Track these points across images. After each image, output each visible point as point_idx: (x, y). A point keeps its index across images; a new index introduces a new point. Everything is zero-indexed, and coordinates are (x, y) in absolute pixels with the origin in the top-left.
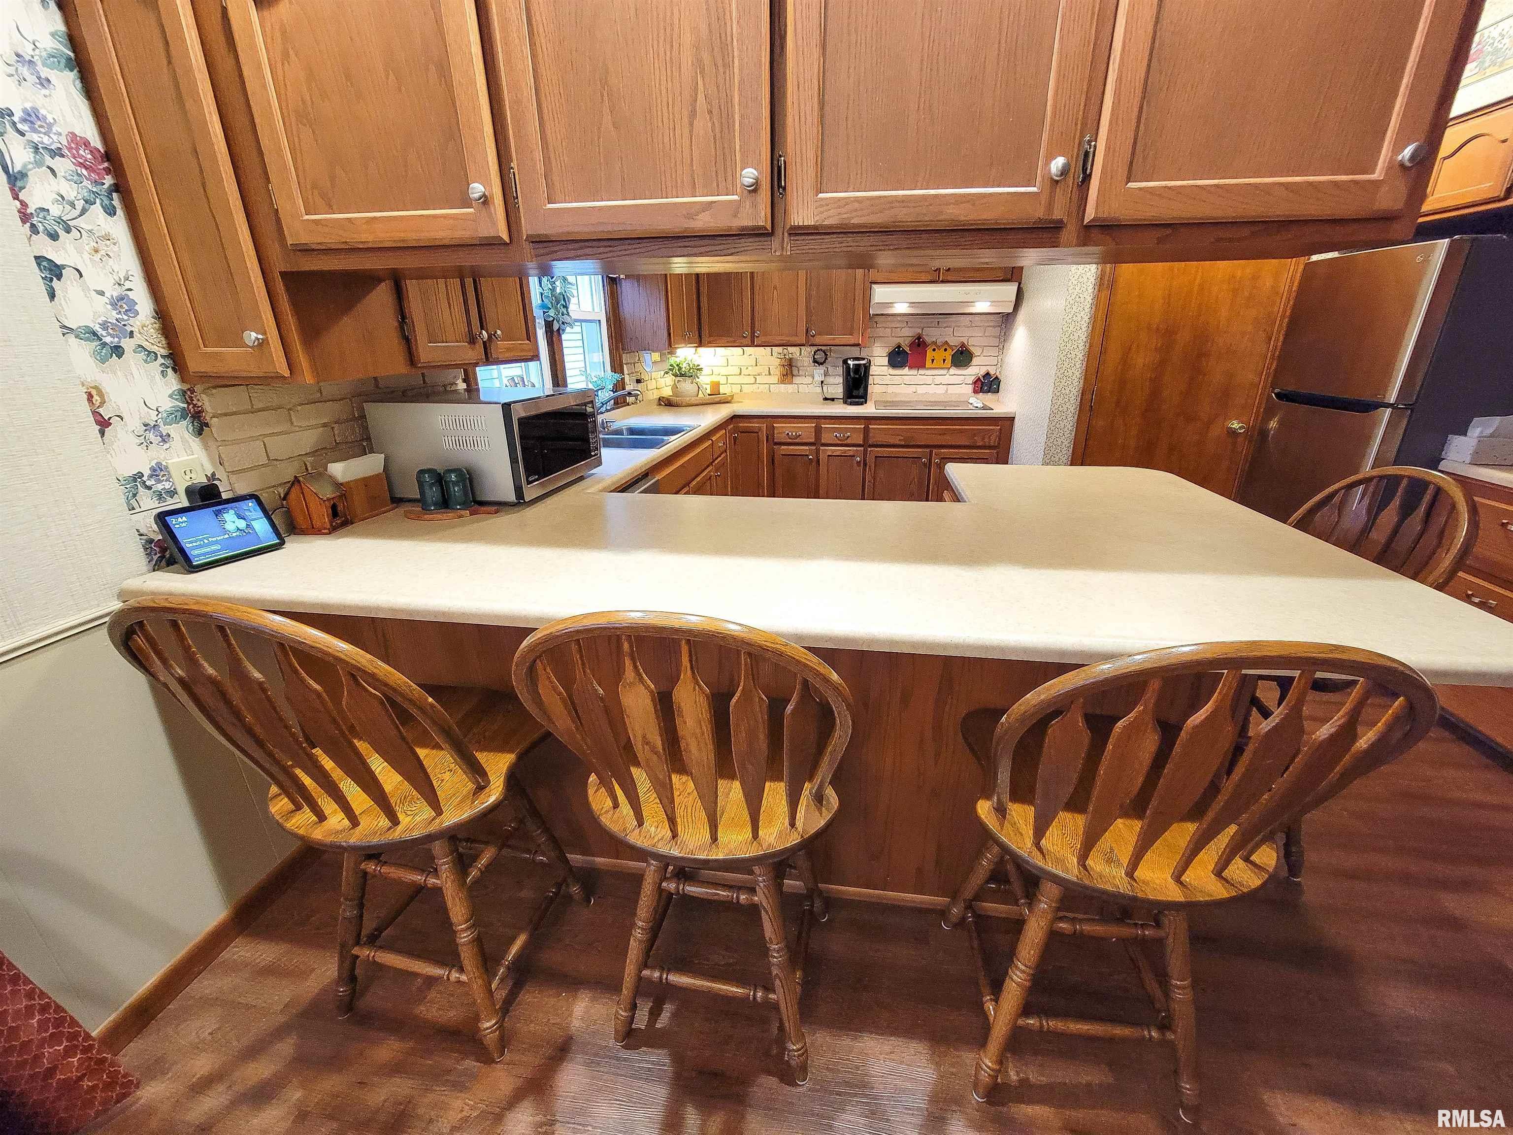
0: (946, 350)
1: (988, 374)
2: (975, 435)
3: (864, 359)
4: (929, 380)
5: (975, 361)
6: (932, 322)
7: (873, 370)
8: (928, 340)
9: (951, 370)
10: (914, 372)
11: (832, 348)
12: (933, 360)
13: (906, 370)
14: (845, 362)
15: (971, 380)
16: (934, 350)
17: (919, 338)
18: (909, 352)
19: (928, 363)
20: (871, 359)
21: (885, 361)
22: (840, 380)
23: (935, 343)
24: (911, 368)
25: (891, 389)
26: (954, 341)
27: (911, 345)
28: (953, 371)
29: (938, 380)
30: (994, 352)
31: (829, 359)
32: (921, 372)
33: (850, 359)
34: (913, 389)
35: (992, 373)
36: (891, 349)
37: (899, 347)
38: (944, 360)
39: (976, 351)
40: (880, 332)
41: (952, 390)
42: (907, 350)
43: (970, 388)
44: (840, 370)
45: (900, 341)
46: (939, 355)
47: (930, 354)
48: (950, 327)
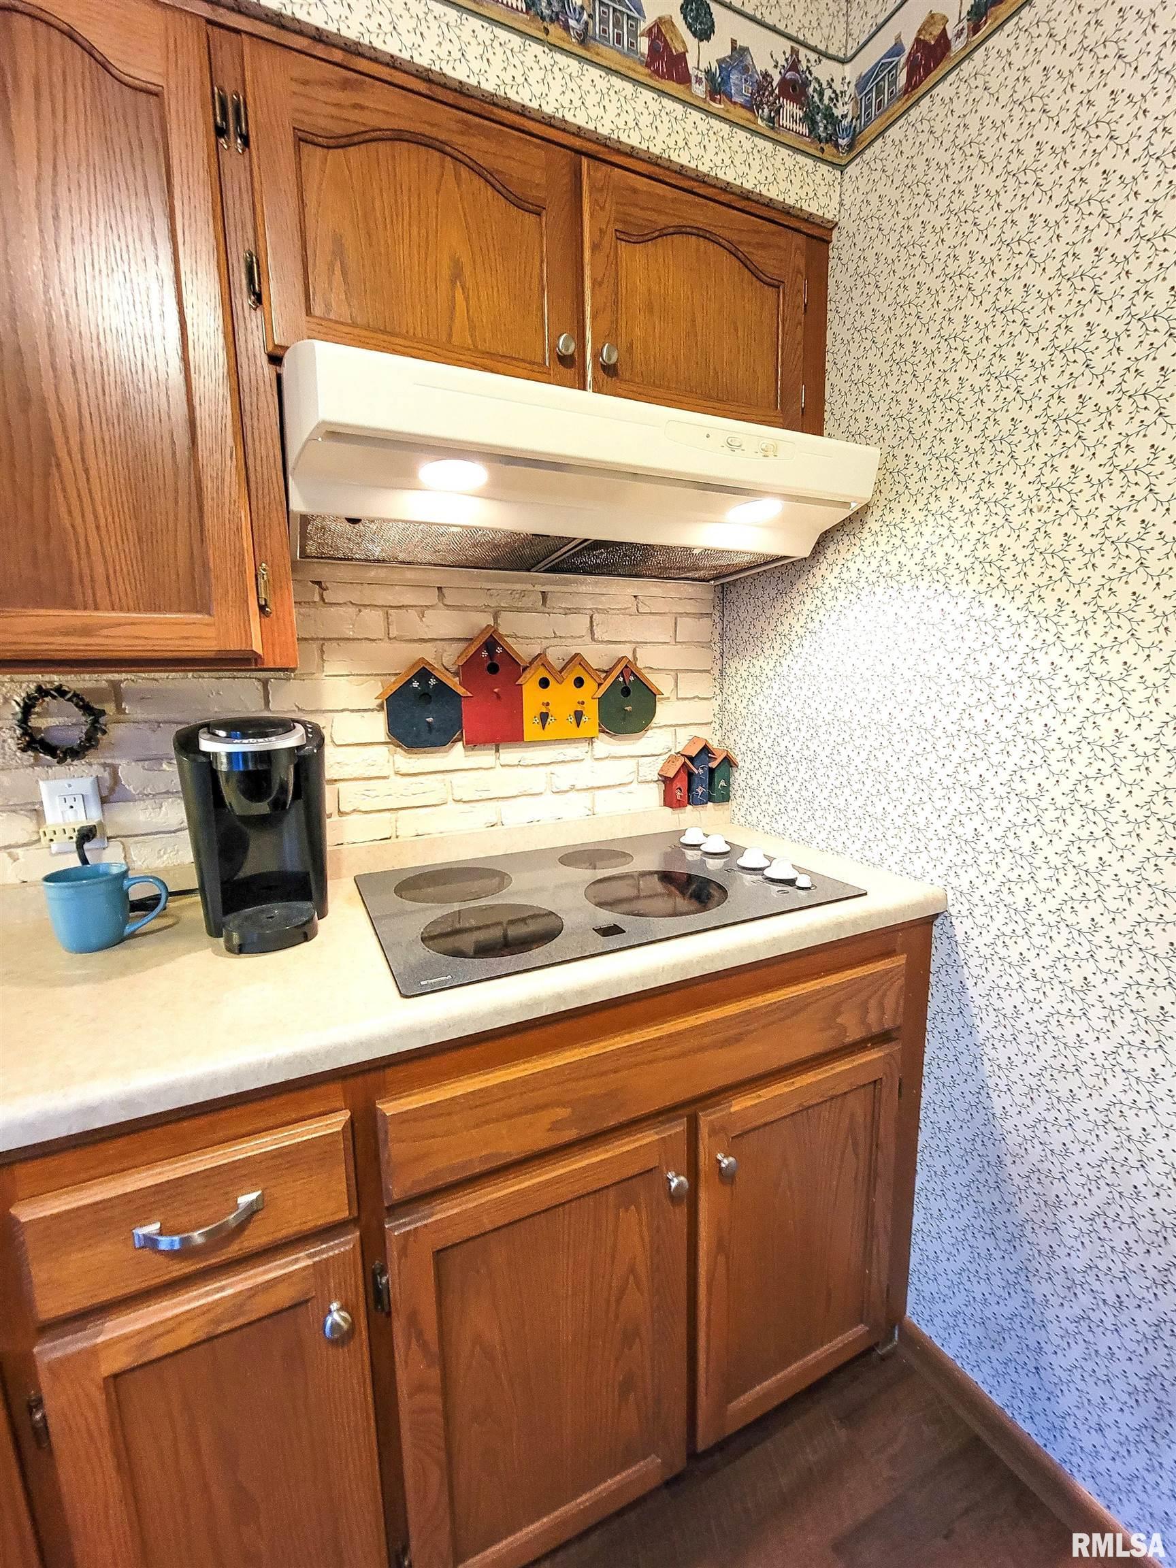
0: (579, 682)
1: (706, 750)
2: (836, 1010)
3: (285, 726)
4: (535, 779)
5: (663, 712)
6: (523, 594)
7: (335, 762)
8: (524, 650)
9: (598, 744)
10: (485, 757)
11: (125, 678)
12: (544, 717)
13: (457, 754)
14: (187, 743)
15: (652, 769)
16: (544, 683)
17: (491, 642)
18: (461, 691)
19: (531, 727)
20: (320, 720)
21: (378, 725)
22: (175, 813)
23: (540, 659)
24: (472, 744)
25: (408, 824)
26: (598, 656)
27: (467, 669)
28: (605, 745)
29: (565, 776)
30: (703, 685)
31: (116, 732)
32: (510, 755)
33: (210, 727)
34: (487, 812)
35: (714, 744)
36: (394, 684)
37: (424, 673)
38: (578, 716)
39: (659, 682)
40: (340, 620)
41: (608, 803)
42: (454, 683)
43: (655, 793)
44: (170, 772)
45: (428, 653)
46: (563, 697)
47: (532, 697)
48: (577, 611)
